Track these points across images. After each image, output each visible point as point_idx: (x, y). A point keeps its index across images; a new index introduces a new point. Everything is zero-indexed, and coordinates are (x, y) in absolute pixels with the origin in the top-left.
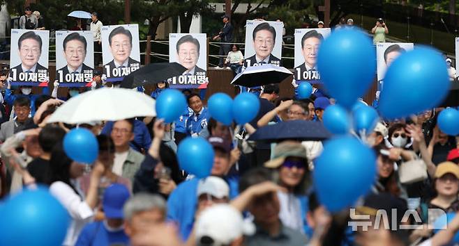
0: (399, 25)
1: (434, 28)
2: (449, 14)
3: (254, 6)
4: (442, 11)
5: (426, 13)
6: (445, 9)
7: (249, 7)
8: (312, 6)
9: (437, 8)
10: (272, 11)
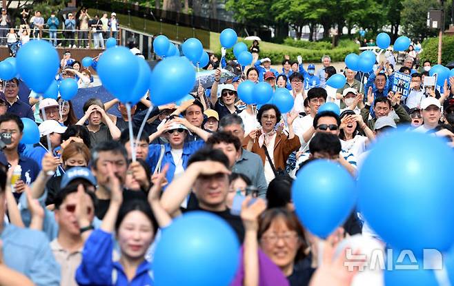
0: (123, 16)
1: (146, 18)
2: (156, 9)
3: (22, 3)
4: (151, 7)
5: (141, 8)
6: (153, 6)
7: (19, 4)
8: (63, 2)
9: (147, 5)
10: (35, 6)
